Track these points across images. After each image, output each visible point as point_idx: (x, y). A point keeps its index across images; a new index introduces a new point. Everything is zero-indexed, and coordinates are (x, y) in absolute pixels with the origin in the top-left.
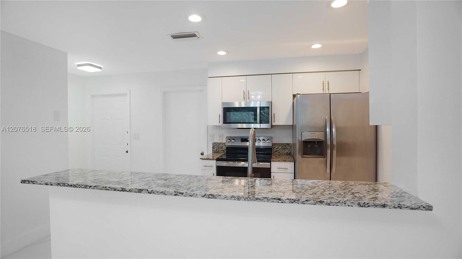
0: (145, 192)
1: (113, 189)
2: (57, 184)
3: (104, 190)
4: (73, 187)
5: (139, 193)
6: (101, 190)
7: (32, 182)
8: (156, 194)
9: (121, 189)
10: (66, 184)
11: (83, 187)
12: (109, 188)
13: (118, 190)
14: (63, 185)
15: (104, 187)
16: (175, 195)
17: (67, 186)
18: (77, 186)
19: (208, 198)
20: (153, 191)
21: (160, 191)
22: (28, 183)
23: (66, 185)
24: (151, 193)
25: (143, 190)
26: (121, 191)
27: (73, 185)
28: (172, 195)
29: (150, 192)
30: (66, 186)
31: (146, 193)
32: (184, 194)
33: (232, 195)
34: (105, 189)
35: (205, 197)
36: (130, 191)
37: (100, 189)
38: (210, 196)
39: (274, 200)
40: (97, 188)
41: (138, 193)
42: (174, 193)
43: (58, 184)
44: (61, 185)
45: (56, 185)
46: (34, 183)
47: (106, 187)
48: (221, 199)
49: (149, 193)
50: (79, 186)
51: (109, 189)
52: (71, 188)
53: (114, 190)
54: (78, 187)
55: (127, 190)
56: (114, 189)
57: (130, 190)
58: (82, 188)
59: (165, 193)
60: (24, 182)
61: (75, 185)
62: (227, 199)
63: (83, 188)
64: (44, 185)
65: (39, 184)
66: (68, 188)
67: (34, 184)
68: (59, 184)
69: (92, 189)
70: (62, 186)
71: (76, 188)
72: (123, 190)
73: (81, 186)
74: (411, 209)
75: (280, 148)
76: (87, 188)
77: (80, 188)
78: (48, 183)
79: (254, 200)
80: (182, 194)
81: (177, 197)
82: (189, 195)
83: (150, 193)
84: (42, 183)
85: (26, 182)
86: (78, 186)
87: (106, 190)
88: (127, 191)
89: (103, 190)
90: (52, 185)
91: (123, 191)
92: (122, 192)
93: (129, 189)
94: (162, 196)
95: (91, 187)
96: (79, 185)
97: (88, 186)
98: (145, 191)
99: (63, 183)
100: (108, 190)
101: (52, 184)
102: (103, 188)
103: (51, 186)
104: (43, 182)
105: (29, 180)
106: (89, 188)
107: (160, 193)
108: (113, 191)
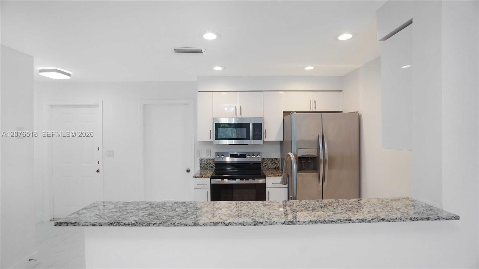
0: (222, 225)
1: (183, 225)
2: (109, 223)
3: (171, 227)
4: (130, 225)
5: (215, 227)
6: (168, 226)
7: (71, 223)
8: (234, 226)
9: (193, 224)
10: (122, 223)
11: (145, 224)
12: (178, 224)
13: (190, 226)
14: (117, 225)
15: (171, 224)
16: (255, 225)
17: (123, 226)
18: (137, 224)
19: (288, 225)
20: (230, 223)
21: (238, 223)
22: (66, 225)
23: (122, 224)
24: (228, 225)
25: (219, 223)
26: (193, 226)
27: (131, 224)
28: (251, 225)
29: (227, 224)
30: (121, 225)
31: (223, 226)
32: (264, 223)
33: (309, 220)
34: (174, 225)
35: (285, 224)
36: (204, 225)
37: (167, 226)
38: (290, 223)
39: (346, 221)
40: (163, 225)
41: (213, 226)
42: (254, 223)
43: (110, 224)
44: (115, 224)
45: (108, 225)
46: (75, 224)
47: (174, 224)
48: (300, 224)
49: (226, 225)
50: (140, 225)
51: (178, 225)
52: (128, 227)
53: (185, 226)
54: (137, 226)
55: (201, 225)
56: (184, 224)
57: (204, 224)
58: (144, 226)
59: (243, 224)
60: (60, 224)
61: (133, 224)
62: (305, 224)
63: (145, 226)
64: (90, 226)
65: (83, 226)
66: (125, 227)
67: (75, 226)
68: (111, 224)
69: (157, 226)
70: (116, 226)
71: (135, 227)
72: (196, 224)
73: (142, 224)
74: (447, 219)
75: (268, 163)
76: (149, 226)
77: (140, 226)
78: (95, 224)
79: (330, 223)
80: (262, 223)
82: (268, 223)
83: (227, 225)
84: (87, 224)
85: (63, 225)
86: (138, 225)
87: (175, 226)
88: (201, 226)
89: (171, 226)
90: (101, 225)
91: (196, 226)
92: (194, 227)
93: (203, 223)
94: (241, 227)
95: (155, 225)
96: (139, 223)
97: (151, 223)
98: (221, 224)
99: (117, 223)
100: (178, 226)
101: (101, 224)
102: (171, 225)
103: (100, 227)
104: (89, 222)
105: (68, 222)
106: (153, 226)
107: (238, 224)
108: (184, 226)
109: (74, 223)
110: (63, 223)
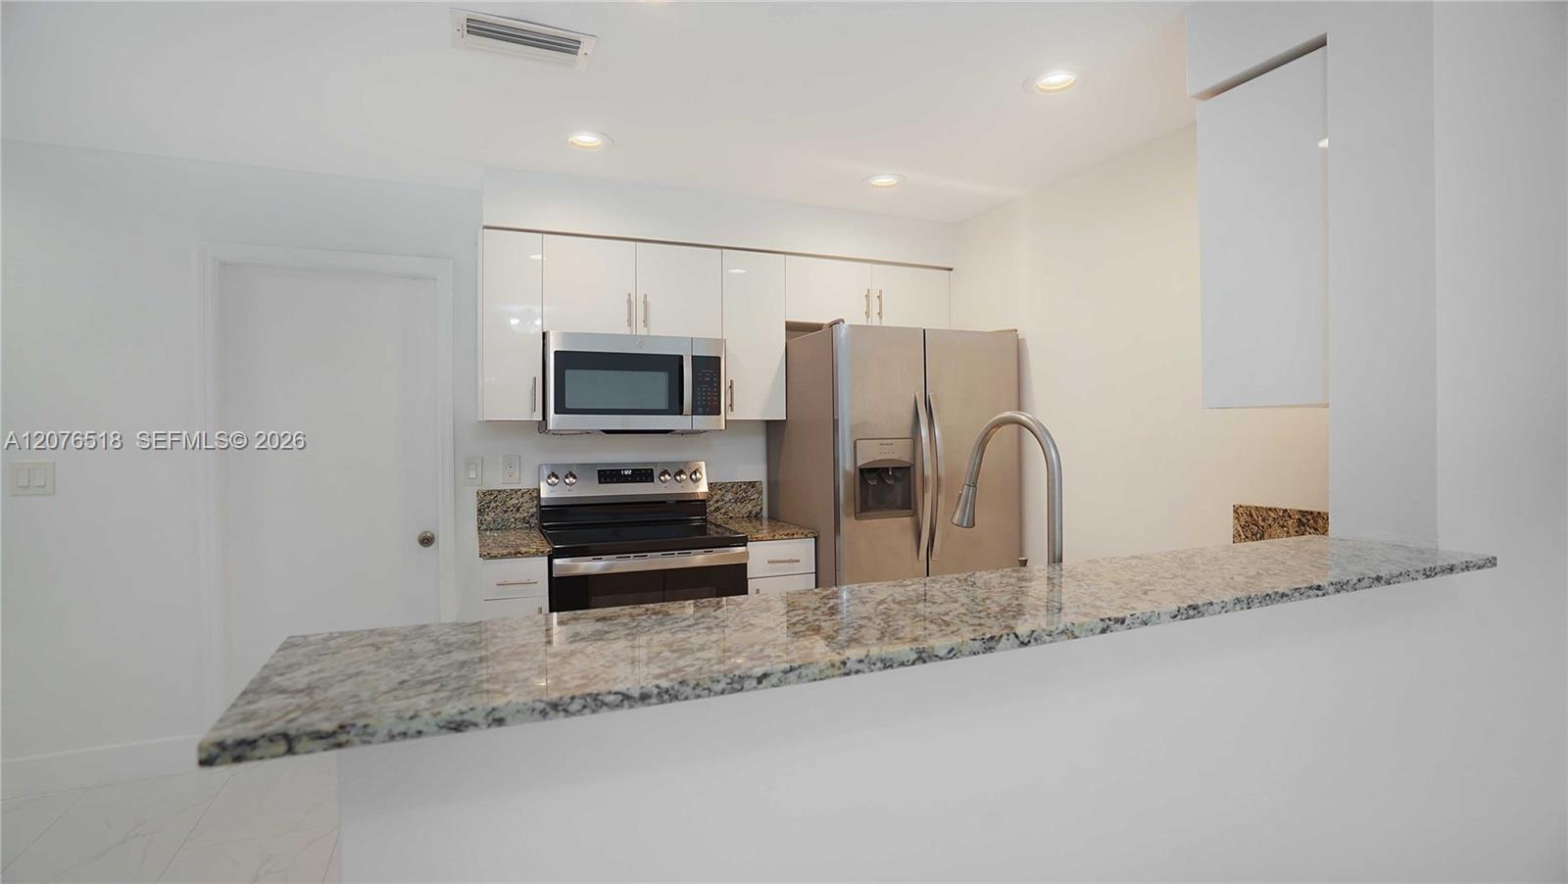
0: (1009, 644)
1: (879, 665)
2: (541, 706)
3: (833, 680)
4: (654, 700)
5: (988, 655)
6: (821, 679)
7: (318, 736)
8: (1044, 642)
9: (913, 656)
10: (610, 693)
11: (721, 686)
12: (861, 661)
13: (902, 664)
14: (584, 707)
15: (833, 666)
16: (1103, 631)
17: (618, 706)
18: (683, 689)
19: (1187, 618)
20: (1035, 634)
21: (1057, 628)
22: (282, 746)
23: (610, 699)
24: (1029, 642)
25: (1001, 636)
26: (913, 664)
27: (656, 691)
28: (1093, 634)
29: (1026, 641)
30: (606, 704)
31: (1013, 647)
32: (1127, 622)
34: (843, 671)
35: (1179, 617)
36: (951, 655)
37: (815, 680)
38: (1191, 612)
39: (1311, 592)
40: (799, 677)
41: (981, 656)
42: (1101, 625)
43: (548, 709)
44: (575, 707)
45: (536, 713)
46: (343, 738)
47: (844, 663)
48: (1214, 614)
49: (1023, 644)
50: (698, 691)
51: (860, 667)
52: (642, 712)
53: (886, 667)
54: (686, 698)
55: (941, 654)
56: (882, 661)
57: (952, 649)
58: (716, 694)
59: (1072, 631)
60: (238, 751)
61: (667, 691)
62: (1226, 612)
63: (723, 692)
64: (433, 734)
65: (392, 737)
66: (625, 715)
67: (339, 745)
68: (555, 706)
69: (773, 686)
70: (580, 712)
71: (676, 704)
72: (924, 655)
73: (708, 684)
76: (742, 689)
77: (699, 696)
78: (465, 717)
79: (1279, 601)
80: (1123, 621)
81: (1108, 635)
82: (1139, 620)
83: (1026, 644)
84: (416, 725)
85: (258, 753)
86: (688, 690)
87: (847, 674)
88: (941, 658)
89: (833, 676)
90: (500, 722)
91: (925, 662)
92: (920, 667)
93: (949, 648)
94: (1065, 645)
95: (764, 682)
96: (693, 683)
97: (749, 677)
98: (1008, 639)
99: (583, 697)
100: (857, 672)
101: (497, 715)
102: (829, 672)
103: (496, 730)
104: (426, 715)
105: (292, 732)
106: (755, 688)
107: (1058, 634)
108: (880, 670)
109: (333, 734)
110: (261, 742)
